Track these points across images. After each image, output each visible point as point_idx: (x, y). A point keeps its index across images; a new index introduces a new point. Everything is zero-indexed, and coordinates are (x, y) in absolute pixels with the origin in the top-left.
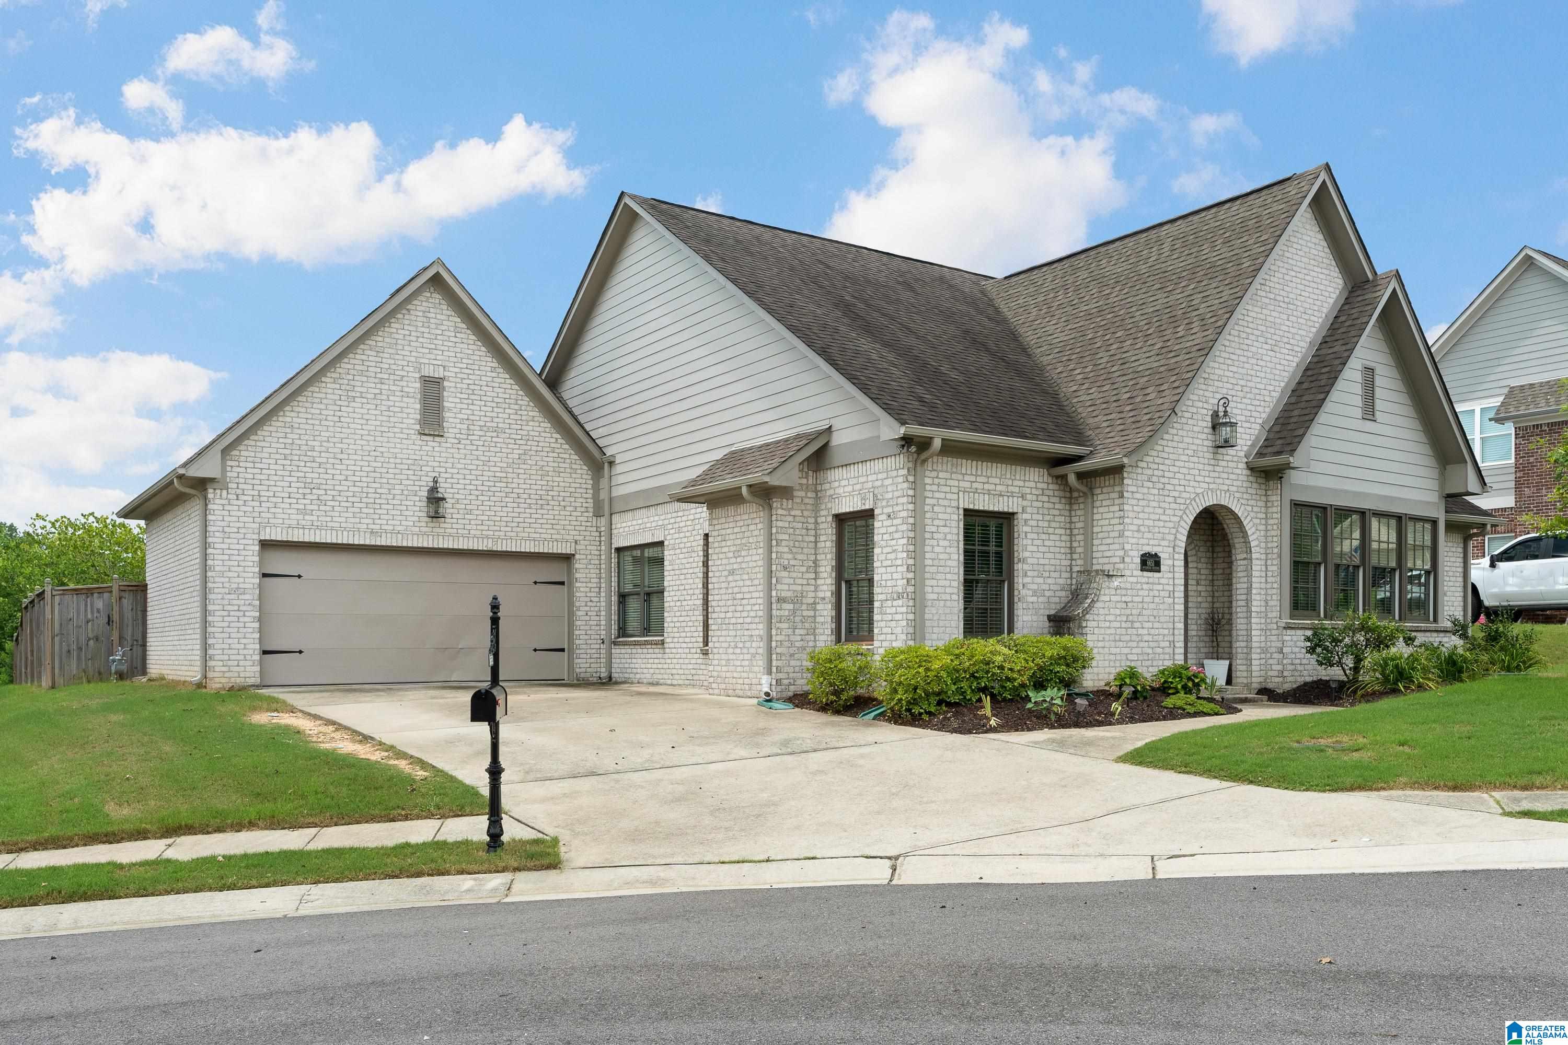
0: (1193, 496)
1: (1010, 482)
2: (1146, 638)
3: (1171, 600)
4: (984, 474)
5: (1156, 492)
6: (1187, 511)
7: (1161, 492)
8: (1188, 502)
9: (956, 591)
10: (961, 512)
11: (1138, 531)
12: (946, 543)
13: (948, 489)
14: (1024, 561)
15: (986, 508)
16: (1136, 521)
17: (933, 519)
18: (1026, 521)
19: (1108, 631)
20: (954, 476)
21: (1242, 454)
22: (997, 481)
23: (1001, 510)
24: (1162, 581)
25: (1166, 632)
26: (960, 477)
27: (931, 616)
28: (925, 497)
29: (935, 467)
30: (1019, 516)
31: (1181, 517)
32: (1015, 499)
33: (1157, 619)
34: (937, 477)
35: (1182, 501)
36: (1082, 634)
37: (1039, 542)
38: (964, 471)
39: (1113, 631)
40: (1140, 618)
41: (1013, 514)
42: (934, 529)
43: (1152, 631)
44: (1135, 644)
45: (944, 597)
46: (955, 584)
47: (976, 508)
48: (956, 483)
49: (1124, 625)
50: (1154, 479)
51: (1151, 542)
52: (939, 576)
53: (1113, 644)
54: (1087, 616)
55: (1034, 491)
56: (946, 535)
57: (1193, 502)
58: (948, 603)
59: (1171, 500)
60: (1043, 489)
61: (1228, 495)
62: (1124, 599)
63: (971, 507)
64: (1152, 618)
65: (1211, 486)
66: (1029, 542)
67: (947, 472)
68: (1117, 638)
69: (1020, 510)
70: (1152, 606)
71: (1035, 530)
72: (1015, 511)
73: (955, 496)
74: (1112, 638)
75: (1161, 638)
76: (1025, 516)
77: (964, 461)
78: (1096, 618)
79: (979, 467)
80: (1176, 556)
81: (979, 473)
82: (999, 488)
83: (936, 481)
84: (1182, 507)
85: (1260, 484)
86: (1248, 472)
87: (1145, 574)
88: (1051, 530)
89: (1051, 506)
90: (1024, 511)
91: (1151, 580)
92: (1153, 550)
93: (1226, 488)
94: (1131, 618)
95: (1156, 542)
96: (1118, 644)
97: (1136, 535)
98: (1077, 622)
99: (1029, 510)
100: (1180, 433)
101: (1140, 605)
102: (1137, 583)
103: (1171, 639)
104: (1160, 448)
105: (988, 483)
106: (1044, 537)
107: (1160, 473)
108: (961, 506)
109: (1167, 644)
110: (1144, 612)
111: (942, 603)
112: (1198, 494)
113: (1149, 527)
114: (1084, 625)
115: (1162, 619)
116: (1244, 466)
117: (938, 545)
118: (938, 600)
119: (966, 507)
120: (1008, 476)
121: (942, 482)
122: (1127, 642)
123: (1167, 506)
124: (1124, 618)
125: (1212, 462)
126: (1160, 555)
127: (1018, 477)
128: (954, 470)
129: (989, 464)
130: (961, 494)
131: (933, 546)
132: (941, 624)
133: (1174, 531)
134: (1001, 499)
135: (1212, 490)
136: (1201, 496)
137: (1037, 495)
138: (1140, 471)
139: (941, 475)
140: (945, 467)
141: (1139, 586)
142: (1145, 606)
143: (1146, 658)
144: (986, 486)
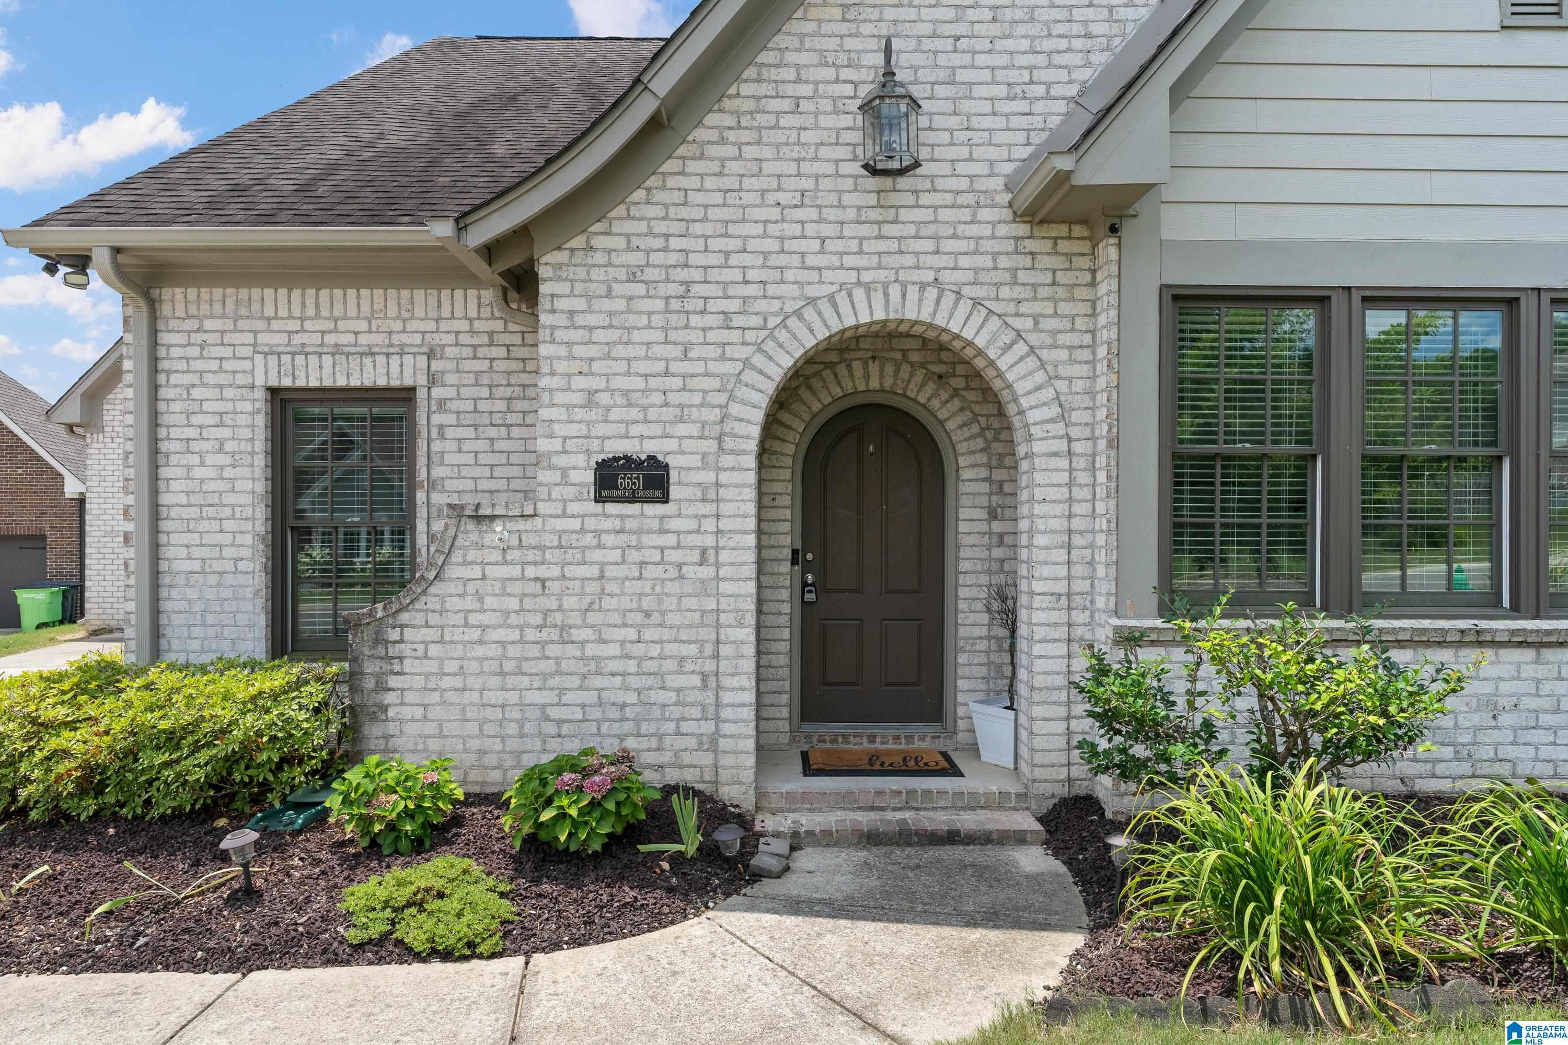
0: (790, 307)
1: (398, 326)
2: (614, 666)
3: (706, 572)
4: (325, 313)
5: (659, 304)
6: (770, 346)
7: (675, 305)
8: (773, 321)
9: (247, 553)
10: (260, 394)
11: (589, 404)
12: (222, 459)
13: (228, 352)
14: (432, 485)
15: (328, 383)
16: (579, 382)
17: (189, 414)
18: (442, 404)
19: (480, 651)
20: (241, 324)
21: (997, 183)
22: (363, 325)
23: (368, 383)
24: (674, 524)
25: (693, 649)
26: (260, 325)
27: (184, 605)
28: (169, 373)
29: (193, 310)
30: (421, 394)
31: (747, 362)
32: (408, 359)
33: (656, 618)
34: (198, 330)
35: (755, 321)
36: (388, 659)
37: (482, 445)
38: (269, 311)
39: (493, 650)
40: (593, 618)
41: (413, 389)
42: (191, 433)
43: (638, 650)
44: (575, 681)
45: (217, 566)
46: (248, 539)
47: (301, 383)
48: (249, 338)
49: (531, 635)
50: (651, 274)
51: (635, 430)
52: (205, 525)
53: (495, 681)
54: (404, 617)
55: (465, 339)
56: (222, 442)
57: (793, 322)
58: (229, 579)
59: (712, 320)
60: (491, 334)
61: (932, 293)
62: (531, 572)
63: (287, 382)
64: (638, 618)
65: (867, 277)
66: (451, 446)
67: (224, 316)
68: (509, 666)
69: (422, 380)
70: (632, 587)
71: (468, 419)
72: (408, 382)
73: (247, 365)
74: (494, 666)
75: (669, 665)
76: (437, 392)
77: (269, 293)
78: (434, 619)
79: (310, 302)
80: (727, 461)
81: (311, 311)
82: (364, 339)
83: (197, 338)
84: (750, 336)
85: (1069, 256)
86: (1022, 229)
87: (611, 508)
88: (512, 419)
89: (515, 366)
90: (433, 380)
91: (631, 524)
92: (639, 449)
93: (929, 276)
94: (558, 618)
95: (656, 430)
96: (511, 681)
97: (579, 414)
98: (368, 633)
99: (451, 379)
100: (750, 152)
101: (593, 588)
102: (583, 531)
103: (710, 666)
104: (677, 197)
105: (335, 330)
106: (493, 432)
107: (673, 258)
108: (260, 381)
109: (696, 680)
110: (607, 602)
111: (213, 579)
112: (812, 301)
113: (626, 393)
114: (394, 635)
115: (672, 619)
116: (1007, 214)
117: (202, 464)
118: (203, 572)
119: (274, 382)
120: (392, 311)
121: (212, 338)
122: (545, 676)
123: (695, 336)
124: (537, 619)
125: (874, 215)
126: (672, 461)
127: (419, 311)
128: (243, 311)
129: (338, 292)
130: (259, 359)
131: (189, 467)
132: (210, 619)
133: (722, 398)
134: (368, 361)
135: (868, 288)
136: (825, 306)
137: (475, 347)
138: (600, 258)
139: (209, 324)
140: (218, 308)
141: (589, 539)
142: (612, 587)
143: (613, 713)
144: (330, 339)
